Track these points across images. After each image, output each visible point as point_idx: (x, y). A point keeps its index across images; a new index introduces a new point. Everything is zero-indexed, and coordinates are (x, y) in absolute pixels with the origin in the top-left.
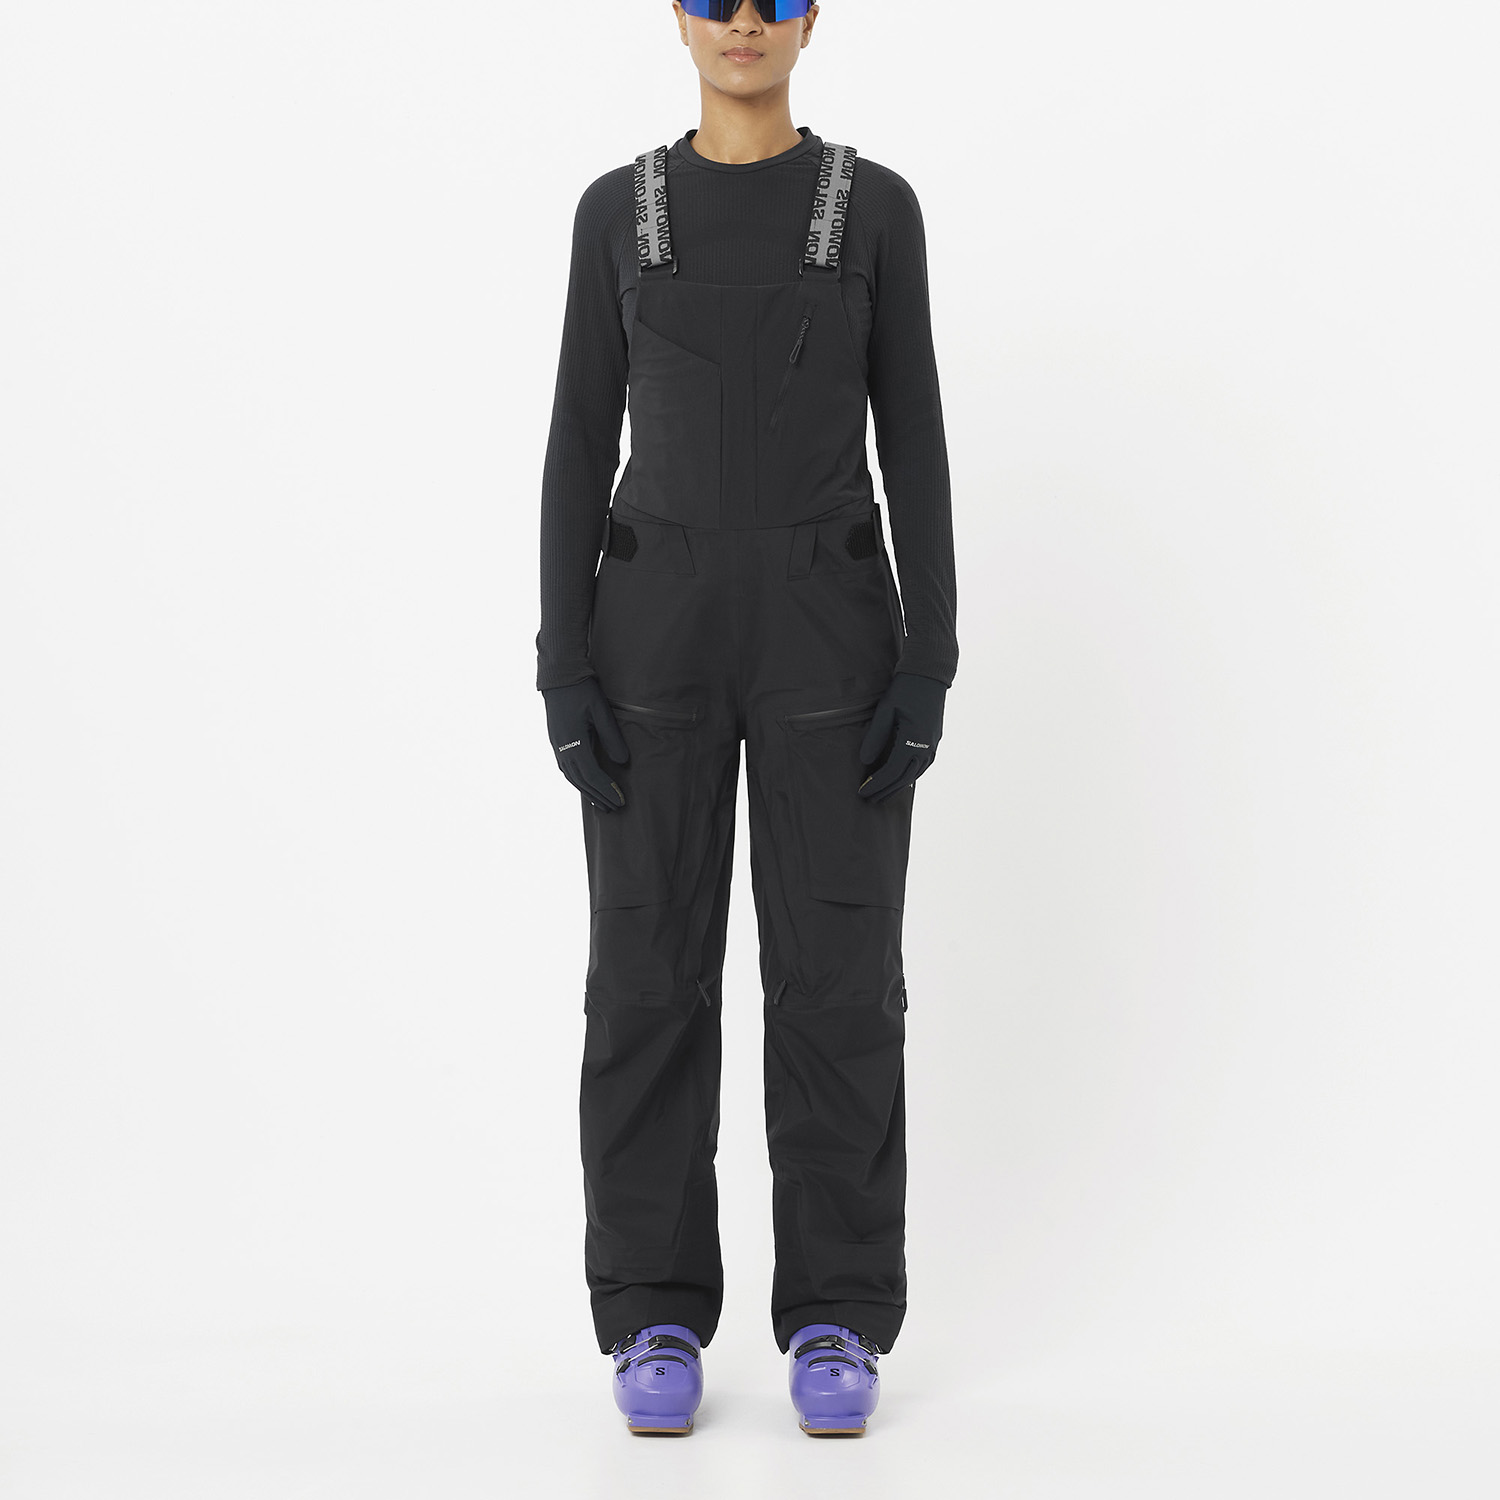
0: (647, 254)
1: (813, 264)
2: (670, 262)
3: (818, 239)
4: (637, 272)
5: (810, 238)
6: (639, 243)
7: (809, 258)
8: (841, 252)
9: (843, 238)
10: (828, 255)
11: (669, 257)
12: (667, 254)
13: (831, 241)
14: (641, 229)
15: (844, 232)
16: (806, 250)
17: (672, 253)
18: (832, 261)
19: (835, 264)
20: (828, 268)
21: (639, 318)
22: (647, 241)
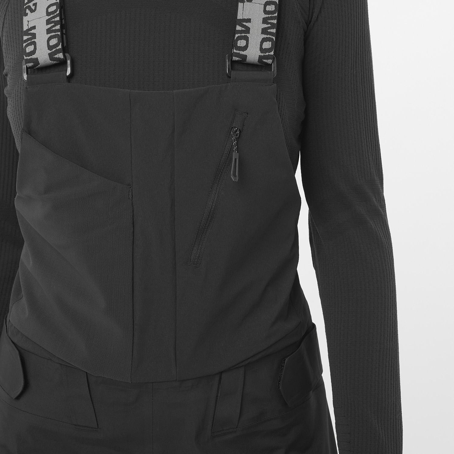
0: (33, 52)
1: (243, 62)
2: (62, 63)
3: (248, 30)
4: (21, 75)
5: (238, 28)
6: (25, 38)
7: (238, 55)
8: (277, 46)
9: (279, 26)
10: (262, 50)
11: (61, 56)
12: (57, 52)
13: (264, 31)
14: (29, 20)
15: (279, 18)
16: (234, 45)
17: (64, 50)
18: (268, 57)
19: (269, 61)
20: (261, 65)
21: (28, 131)
22: (34, 36)
